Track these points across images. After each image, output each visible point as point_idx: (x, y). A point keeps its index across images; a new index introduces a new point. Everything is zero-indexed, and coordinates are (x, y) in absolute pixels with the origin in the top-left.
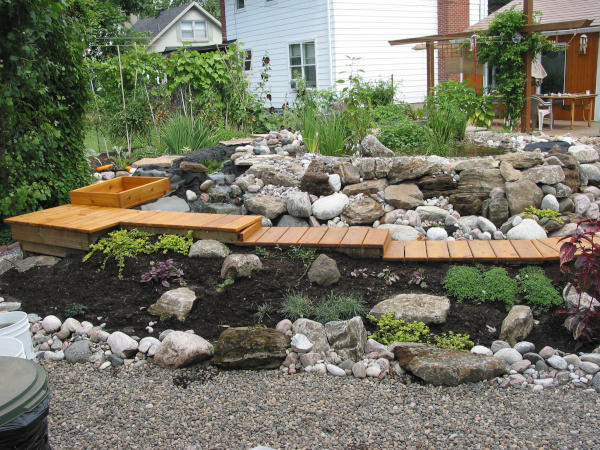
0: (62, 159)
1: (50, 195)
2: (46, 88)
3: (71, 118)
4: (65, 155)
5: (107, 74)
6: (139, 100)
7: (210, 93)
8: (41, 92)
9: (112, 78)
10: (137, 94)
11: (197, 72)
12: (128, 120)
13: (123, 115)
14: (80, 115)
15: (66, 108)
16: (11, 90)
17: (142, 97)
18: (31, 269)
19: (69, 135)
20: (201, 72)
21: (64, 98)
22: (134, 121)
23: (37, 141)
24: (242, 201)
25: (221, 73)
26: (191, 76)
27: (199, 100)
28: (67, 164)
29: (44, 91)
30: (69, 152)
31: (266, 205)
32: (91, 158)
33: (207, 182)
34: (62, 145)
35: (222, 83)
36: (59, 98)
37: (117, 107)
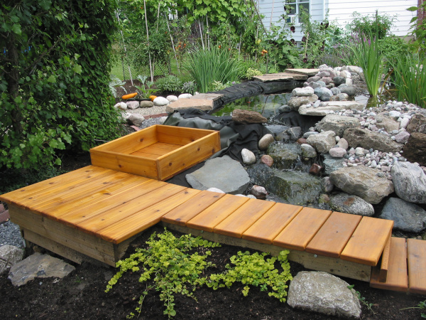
0: (86, 95)
1: (69, 141)
2: (65, 14)
3: (96, 49)
4: (89, 91)
5: (132, 7)
6: (161, 32)
7: (226, 25)
8: (59, 17)
9: (137, 11)
10: (160, 26)
11: (214, 6)
12: (151, 50)
13: (147, 46)
14: (106, 46)
15: (90, 38)
16: (20, 14)
17: (164, 29)
18: (29, 283)
19: (93, 68)
20: (218, 6)
21: (86, 26)
22: (156, 51)
23: (53, 79)
24: (323, 169)
25: (236, 6)
26: (209, 9)
27: (215, 32)
28: (91, 101)
29: (62, 16)
30: (93, 88)
31: (365, 183)
32: (117, 87)
33: (267, 137)
34: (86, 80)
35: (236, 16)
36: (81, 26)
37: (141, 38)
